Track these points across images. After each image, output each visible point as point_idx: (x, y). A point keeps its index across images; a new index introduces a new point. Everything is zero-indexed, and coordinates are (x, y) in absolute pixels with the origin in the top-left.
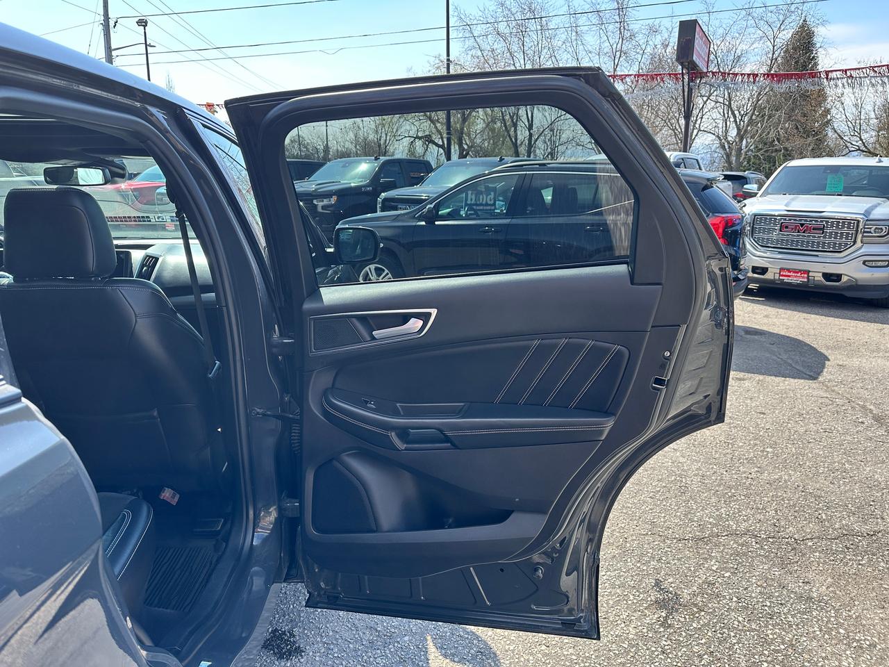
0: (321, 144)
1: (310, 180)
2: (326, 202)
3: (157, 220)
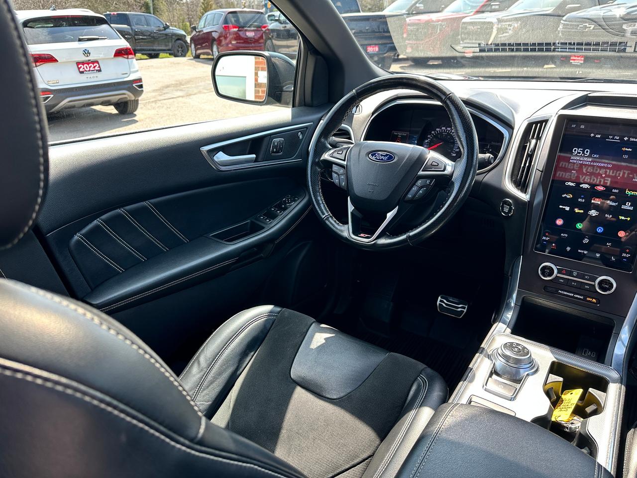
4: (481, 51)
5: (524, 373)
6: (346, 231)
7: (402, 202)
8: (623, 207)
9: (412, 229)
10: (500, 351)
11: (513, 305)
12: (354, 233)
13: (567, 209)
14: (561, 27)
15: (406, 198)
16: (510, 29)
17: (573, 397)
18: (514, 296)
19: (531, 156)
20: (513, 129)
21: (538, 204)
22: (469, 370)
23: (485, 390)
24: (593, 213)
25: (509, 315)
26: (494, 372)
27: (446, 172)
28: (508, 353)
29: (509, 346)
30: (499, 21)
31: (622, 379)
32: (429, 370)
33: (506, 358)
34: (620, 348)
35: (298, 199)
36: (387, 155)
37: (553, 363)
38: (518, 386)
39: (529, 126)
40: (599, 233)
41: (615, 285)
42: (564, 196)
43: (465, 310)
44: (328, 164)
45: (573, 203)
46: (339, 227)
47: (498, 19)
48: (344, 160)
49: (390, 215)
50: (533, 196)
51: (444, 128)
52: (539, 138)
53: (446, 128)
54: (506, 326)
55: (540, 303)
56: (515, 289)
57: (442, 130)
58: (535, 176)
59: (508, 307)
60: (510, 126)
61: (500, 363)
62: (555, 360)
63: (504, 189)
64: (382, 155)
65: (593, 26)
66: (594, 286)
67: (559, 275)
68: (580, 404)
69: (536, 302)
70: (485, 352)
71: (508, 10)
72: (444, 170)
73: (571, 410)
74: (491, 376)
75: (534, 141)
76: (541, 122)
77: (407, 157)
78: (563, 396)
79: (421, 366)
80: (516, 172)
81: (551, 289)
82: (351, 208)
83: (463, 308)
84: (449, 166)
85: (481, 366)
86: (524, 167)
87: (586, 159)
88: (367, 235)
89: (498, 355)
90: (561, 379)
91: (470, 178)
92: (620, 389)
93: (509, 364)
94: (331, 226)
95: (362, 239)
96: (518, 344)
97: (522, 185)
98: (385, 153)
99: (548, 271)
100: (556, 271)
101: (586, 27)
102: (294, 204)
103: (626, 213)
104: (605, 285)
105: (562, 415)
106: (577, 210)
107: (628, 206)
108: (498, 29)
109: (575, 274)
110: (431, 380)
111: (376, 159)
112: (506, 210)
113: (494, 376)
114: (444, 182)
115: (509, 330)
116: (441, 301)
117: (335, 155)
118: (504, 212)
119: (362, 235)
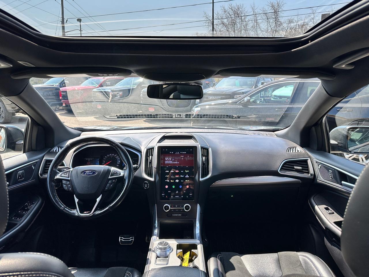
5: (168, 253)
6: (76, 212)
7: (103, 192)
8: (186, 177)
9: (110, 204)
10: (157, 247)
11: (156, 226)
12: (81, 213)
13: (168, 181)
15: (105, 190)
16: (118, 95)
17: (187, 256)
18: (156, 222)
19: (151, 163)
20: (141, 152)
21: (158, 181)
22: (148, 259)
23: (156, 265)
24: (177, 181)
25: (156, 231)
26: (158, 257)
27: (121, 175)
28: (161, 246)
29: (160, 244)
30: (112, 91)
31: (201, 242)
32: (129, 269)
33: (160, 249)
34: (197, 231)
35: (35, 202)
36: (92, 172)
37: (177, 245)
38: (168, 259)
39: (147, 150)
40: (180, 188)
41: (190, 207)
42: (166, 176)
43: (133, 239)
44: (60, 180)
45: (170, 179)
46: (71, 212)
47: (111, 90)
48: (69, 177)
49: (98, 200)
50: (155, 179)
51: (111, 154)
52: (152, 155)
53: (112, 154)
54: (156, 237)
55: (166, 222)
56: (156, 219)
57: (110, 155)
58: (154, 171)
59: (155, 228)
60: (140, 152)
61: (158, 252)
62: (178, 244)
63: (144, 177)
64: (89, 172)
66: (184, 209)
67: (171, 208)
68: (190, 258)
69: (165, 222)
70: (151, 250)
71: (115, 86)
72: (120, 175)
73: (188, 261)
74: (156, 258)
75: (150, 157)
76: (152, 149)
77: (102, 171)
78: (184, 257)
79: (126, 268)
80: (146, 170)
81: (169, 215)
82: (77, 200)
83: (131, 239)
84: (122, 173)
85: (151, 256)
86: (149, 167)
87: (170, 161)
88: (88, 212)
89: (157, 249)
90: (182, 250)
91: (131, 176)
92: (201, 246)
93: (162, 251)
94: (66, 212)
95: (85, 214)
96: (163, 242)
97: (150, 175)
98: (91, 171)
99: (167, 208)
100: (170, 207)
102: (33, 206)
103: (187, 179)
104: (187, 208)
105: (186, 264)
106: (172, 181)
107: (187, 176)
108: (112, 95)
109: (176, 206)
110: (132, 272)
111: (86, 174)
112: (146, 186)
113: (158, 259)
114: (121, 179)
115: (158, 238)
116: (121, 239)
117: (63, 175)
118: (146, 187)
119: (85, 212)
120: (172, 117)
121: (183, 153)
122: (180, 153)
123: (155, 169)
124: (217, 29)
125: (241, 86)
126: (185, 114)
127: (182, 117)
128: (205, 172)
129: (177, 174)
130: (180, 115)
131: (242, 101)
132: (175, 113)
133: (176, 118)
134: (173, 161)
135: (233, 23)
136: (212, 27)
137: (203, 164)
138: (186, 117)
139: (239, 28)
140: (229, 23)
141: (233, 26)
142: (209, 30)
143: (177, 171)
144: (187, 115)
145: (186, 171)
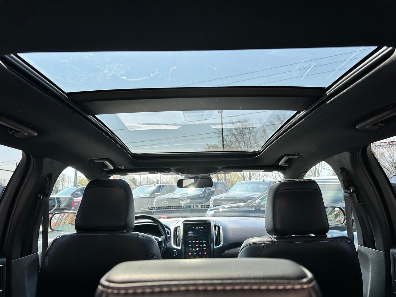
0: (156, 179)
1: (174, 193)
2: (185, 202)
3: (194, 207)
4: (149, 210)
13: (191, 249)
14: (154, 203)
19: (178, 237)
20: (170, 230)
21: (184, 249)
24: (198, 249)
27: (160, 241)
39: (175, 228)
40: (200, 254)
42: (189, 246)
45: (192, 247)
50: (182, 247)
52: (179, 231)
58: (181, 242)
60: (169, 229)
63: (173, 247)
65: (168, 202)
75: (177, 232)
76: (178, 227)
80: (175, 242)
86: (177, 240)
87: (192, 234)
97: (177, 245)
101: (165, 203)
103: (205, 247)
106: (193, 249)
107: (205, 245)
120: (191, 208)
121: (201, 227)
122: (199, 228)
123: (182, 240)
124: (227, 140)
125: (254, 191)
126: (201, 205)
127: (198, 207)
128: (218, 243)
129: (197, 244)
130: (197, 206)
131: (254, 204)
132: (193, 205)
133: (194, 208)
134: (194, 234)
135: (242, 134)
136: (222, 138)
137: (216, 236)
138: (202, 208)
139: (248, 138)
140: (238, 134)
141: (242, 136)
142: (220, 140)
143: (197, 242)
144: (202, 206)
145: (204, 241)
